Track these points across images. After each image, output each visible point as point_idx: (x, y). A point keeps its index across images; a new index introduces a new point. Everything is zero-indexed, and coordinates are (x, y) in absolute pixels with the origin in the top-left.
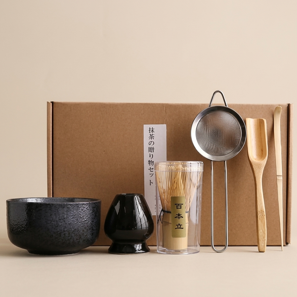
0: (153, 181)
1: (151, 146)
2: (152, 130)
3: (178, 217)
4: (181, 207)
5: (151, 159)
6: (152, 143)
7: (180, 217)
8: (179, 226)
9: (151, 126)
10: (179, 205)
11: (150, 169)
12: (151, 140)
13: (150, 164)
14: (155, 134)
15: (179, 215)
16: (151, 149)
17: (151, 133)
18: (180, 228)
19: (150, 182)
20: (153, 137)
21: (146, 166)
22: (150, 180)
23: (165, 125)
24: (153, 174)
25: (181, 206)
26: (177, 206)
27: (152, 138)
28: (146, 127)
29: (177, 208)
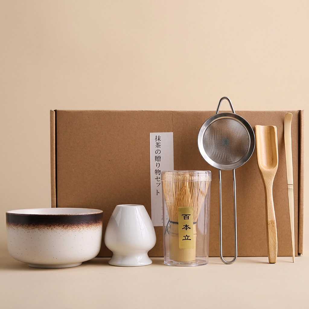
0: (160, 191)
1: (157, 155)
2: (159, 139)
3: (185, 228)
4: (188, 218)
5: (158, 169)
6: (159, 152)
7: (187, 228)
8: (187, 237)
9: (158, 134)
10: (186, 216)
11: (157, 178)
12: (158, 149)
13: (157, 174)
14: (162, 142)
15: (186, 226)
16: (158, 158)
17: (158, 141)
18: (187, 239)
19: (157, 192)
20: (160, 145)
21: (153, 176)
22: (157, 190)
23: (172, 134)
24: (160, 183)
25: (188, 216)
26: (184, 217)
27: (159, 147)
28: (153, 136)
29: (184, 219)
